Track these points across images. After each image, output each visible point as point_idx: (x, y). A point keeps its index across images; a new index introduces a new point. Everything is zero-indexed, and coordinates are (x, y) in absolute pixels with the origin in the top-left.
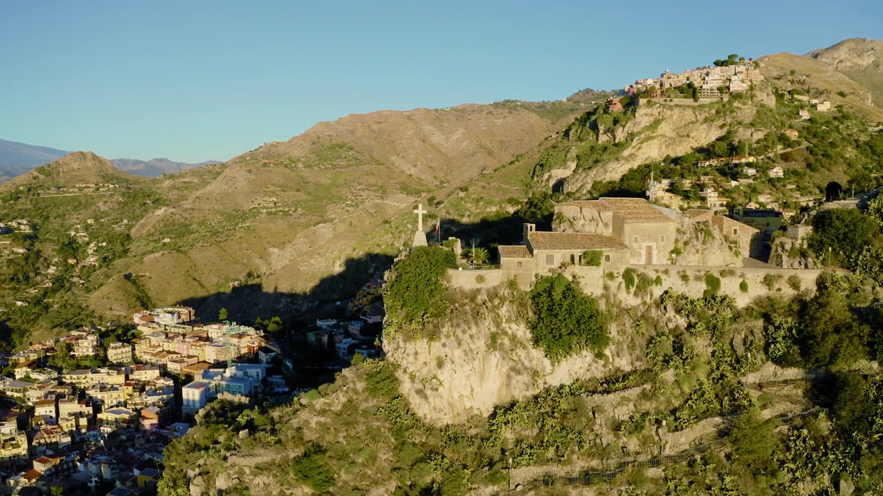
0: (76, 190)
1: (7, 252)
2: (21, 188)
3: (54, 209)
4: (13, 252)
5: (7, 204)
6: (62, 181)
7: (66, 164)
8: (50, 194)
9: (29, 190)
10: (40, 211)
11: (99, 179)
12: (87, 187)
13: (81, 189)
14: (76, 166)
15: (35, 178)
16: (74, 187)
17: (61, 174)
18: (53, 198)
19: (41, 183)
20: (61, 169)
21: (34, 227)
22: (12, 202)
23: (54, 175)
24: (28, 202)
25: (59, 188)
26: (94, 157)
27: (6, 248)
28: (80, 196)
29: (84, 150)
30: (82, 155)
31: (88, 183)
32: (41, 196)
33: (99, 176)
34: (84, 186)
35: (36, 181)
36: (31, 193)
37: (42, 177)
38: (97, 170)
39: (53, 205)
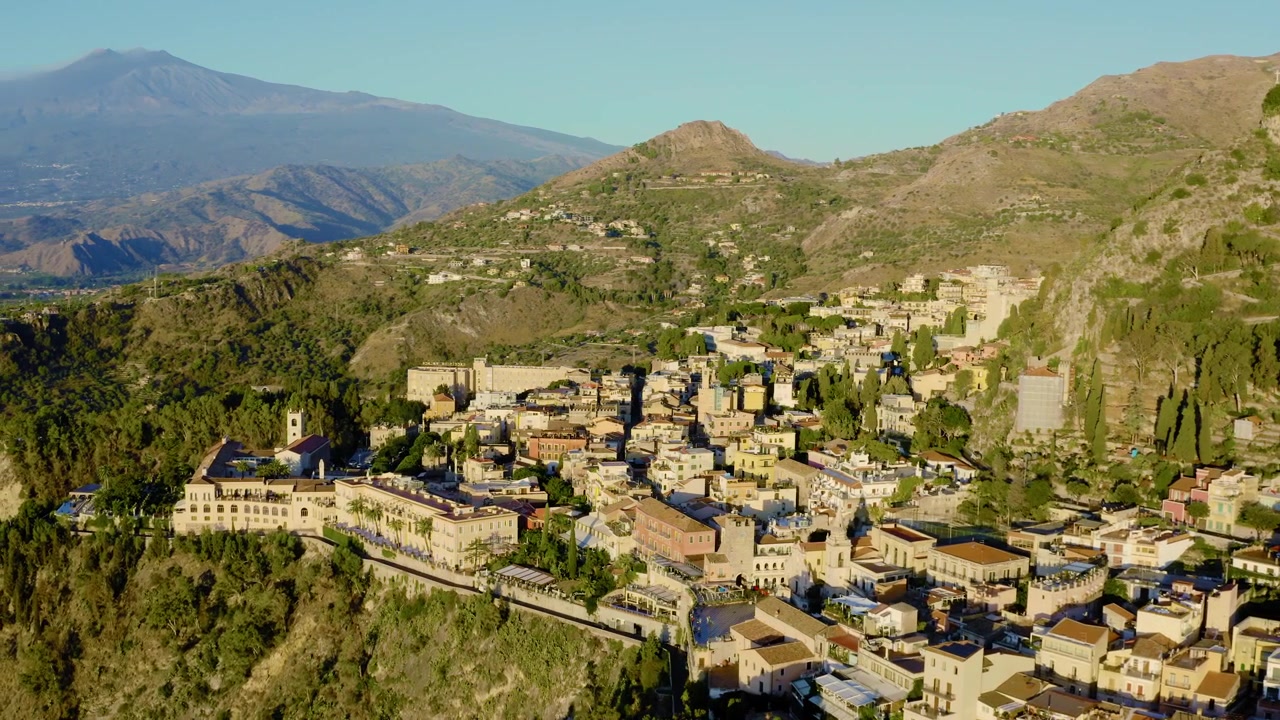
0: (703, 181)
1: (623, 261)
2: (615, 175)
3: (673, 208)
4: (632, 262)
5: (598, 198)
6: (676, 166)
7: (681, 141)
8: (662, 185)
9: (628, 178)
10: (652, 210)
11: (736, 165)
12: (719, 177)
13: (710, 179)
14: (696, 143)
15: (633, 160)
16: (698, 176)
17: (673, 155)
18: (669, 192)
19: (643, 169)
20: (673, 148)
21: (648, 230)
22: (605, 195)
23: (663, 156)
24: (630, 196)
25: (675, 177)
26: (726, 131)
27: (620, 257)
28: (711, 190)
29: (708, 119)
30: (706, 127)
31: (719, 171)
32: (648, 188)
33: (735, 160)
34: (714, 174)
35: (634, 166)
36: (631, 182)
37: (643, 159)
38: (730, 150)
39: (670, 203)
